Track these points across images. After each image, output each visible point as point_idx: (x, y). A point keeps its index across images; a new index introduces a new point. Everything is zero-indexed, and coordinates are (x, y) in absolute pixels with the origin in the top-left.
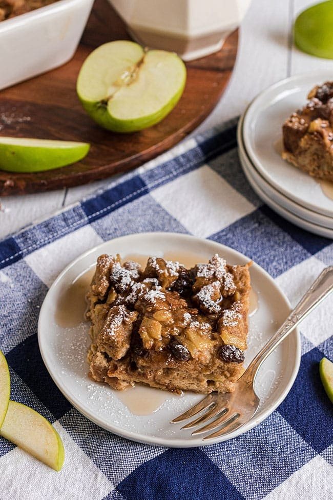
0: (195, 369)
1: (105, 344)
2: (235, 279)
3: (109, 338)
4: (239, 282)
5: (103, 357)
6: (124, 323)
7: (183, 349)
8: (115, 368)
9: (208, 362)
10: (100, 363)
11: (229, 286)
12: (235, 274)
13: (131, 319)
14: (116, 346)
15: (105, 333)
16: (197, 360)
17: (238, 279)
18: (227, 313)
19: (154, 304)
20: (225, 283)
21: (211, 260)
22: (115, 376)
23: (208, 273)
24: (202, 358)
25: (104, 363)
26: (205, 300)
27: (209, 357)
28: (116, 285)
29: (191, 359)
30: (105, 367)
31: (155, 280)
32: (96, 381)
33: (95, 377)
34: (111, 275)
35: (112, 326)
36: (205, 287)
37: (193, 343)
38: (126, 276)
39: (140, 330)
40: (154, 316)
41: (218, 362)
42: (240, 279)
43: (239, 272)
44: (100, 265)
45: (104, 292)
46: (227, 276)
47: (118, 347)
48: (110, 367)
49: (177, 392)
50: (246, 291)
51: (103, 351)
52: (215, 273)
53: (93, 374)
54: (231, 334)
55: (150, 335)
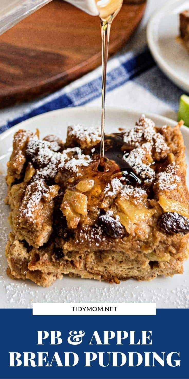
0: (132, 249)
1: (23, 228)
2: (166, 140)
3: (26, 221)
4: (171, 144)
5: (21, 246)
6: (43, 200)
7: (115, 223)
8: (37, 258)
9: (147, 237)
10: (19, 254)
11: (161, 147)
12: (166, 135)
13: (51, 194)
14: (35, 229)
15: (21, 215)
16: (134, 235)
17: (170, 139)
18: (163, 176)
19: (76, 173)
20: (156, 144)
21: (138, 122)
22: (37, 269)
23: (135, 136)
24: (140, 233)
25: (24, 254)
26: (136, 164)
27: (148, 230)
28: (34, 159)
29: (126, 234)
30: (25, 258)
31: (78, 149)
32: (16, 279)
33: (14, 274)
34: (27, 148)
35: (29, 205)
36: (134, 150)
37: (126, 215)
38: (43, 148)
39: (62, 205)
40: (77, 186)
41: (160, 236)
42: (172, 139)
43: (169, 133)
44: (16, 140)
45: (20, 168)
46: (157, 137)
47: (37, 231)
48: (31, 258)
49: (114, 281)
50: (180, 152)
51: (21, 238)
52: (143, 135)
53: (11, 269)
54: (170, 198)
55: (74, 211)
